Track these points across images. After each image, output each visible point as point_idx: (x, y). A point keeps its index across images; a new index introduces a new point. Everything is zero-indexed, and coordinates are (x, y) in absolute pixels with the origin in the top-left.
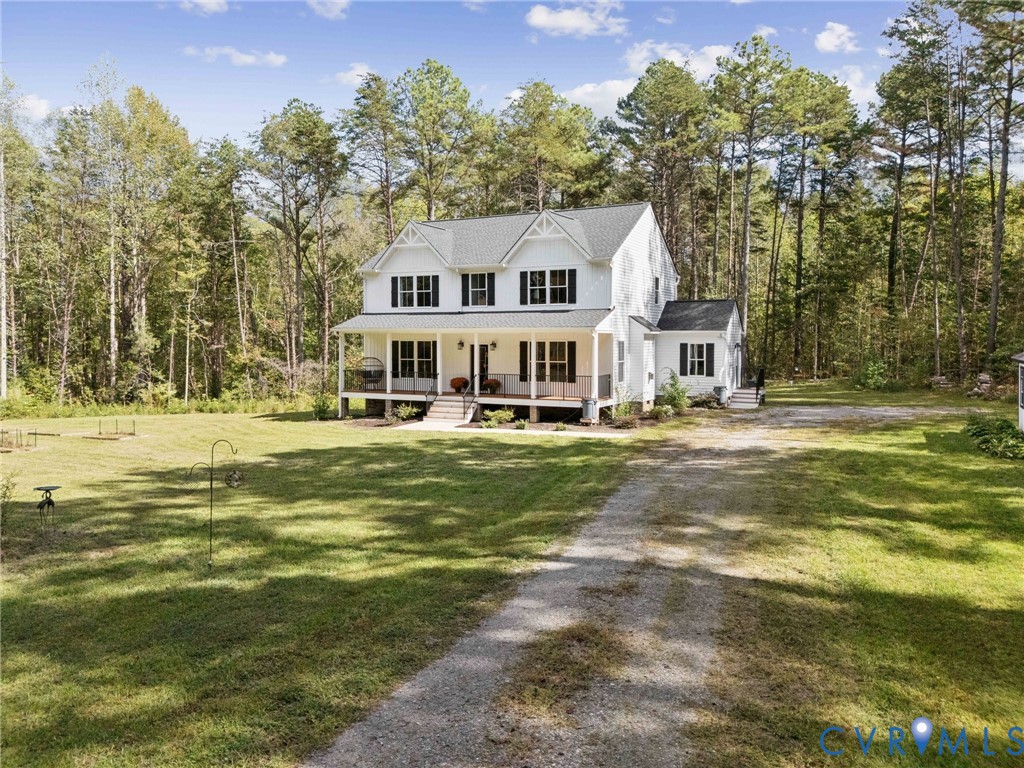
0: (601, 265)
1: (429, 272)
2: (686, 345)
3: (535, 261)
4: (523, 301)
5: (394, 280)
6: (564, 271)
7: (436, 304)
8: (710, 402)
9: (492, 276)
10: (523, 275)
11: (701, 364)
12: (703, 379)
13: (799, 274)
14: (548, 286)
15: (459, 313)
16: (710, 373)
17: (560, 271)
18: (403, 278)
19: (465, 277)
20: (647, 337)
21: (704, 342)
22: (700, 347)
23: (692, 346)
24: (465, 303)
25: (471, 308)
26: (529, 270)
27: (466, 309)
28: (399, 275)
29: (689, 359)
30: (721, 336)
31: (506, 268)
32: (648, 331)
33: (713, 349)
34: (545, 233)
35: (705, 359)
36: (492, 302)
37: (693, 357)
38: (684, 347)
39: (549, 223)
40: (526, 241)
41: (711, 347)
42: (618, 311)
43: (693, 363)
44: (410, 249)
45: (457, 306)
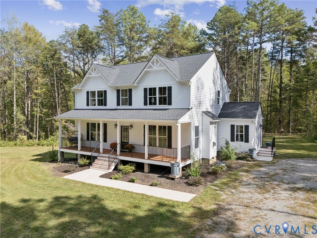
0: (185, 84)
1: (102, 89)
2: (234, 125)
3: (151, 83)
4: (145, 104)
5: (88, 93)
6: (166, 87)
7: (105, 105)
8: (247, 157)
9: (130, 91)
10: (145, 90)
11: (242, 136)
12: (243, 144)
13: (281, 90)
14: (157, 96)
15: (115, 109)
16: (247, 141)
17: (163, 87)
18: (92, 92)
19: (118, 91)
20: (211, 123)
21: (243, 124)
22: (242, 127)
23: (237, 126)
24: (118, 104)
25: (121, 107)
26: (148, 87)
27: (119, 107)
28: (90, 91)
29: (235, 133)
30: (252, 122)
31: (137, 86)
32: (212, 120)
33: (248, 128)
34: (155, 68)
35: (244, 133)
36: (130, 104)
37: (237, 132)
38: (232, 127)
39: (157, 62)
40: (147, 72)
41: (247, 127)
42: (194, 110)
43: (237, 135)
44: (94, 78)
45: (115, 106)
